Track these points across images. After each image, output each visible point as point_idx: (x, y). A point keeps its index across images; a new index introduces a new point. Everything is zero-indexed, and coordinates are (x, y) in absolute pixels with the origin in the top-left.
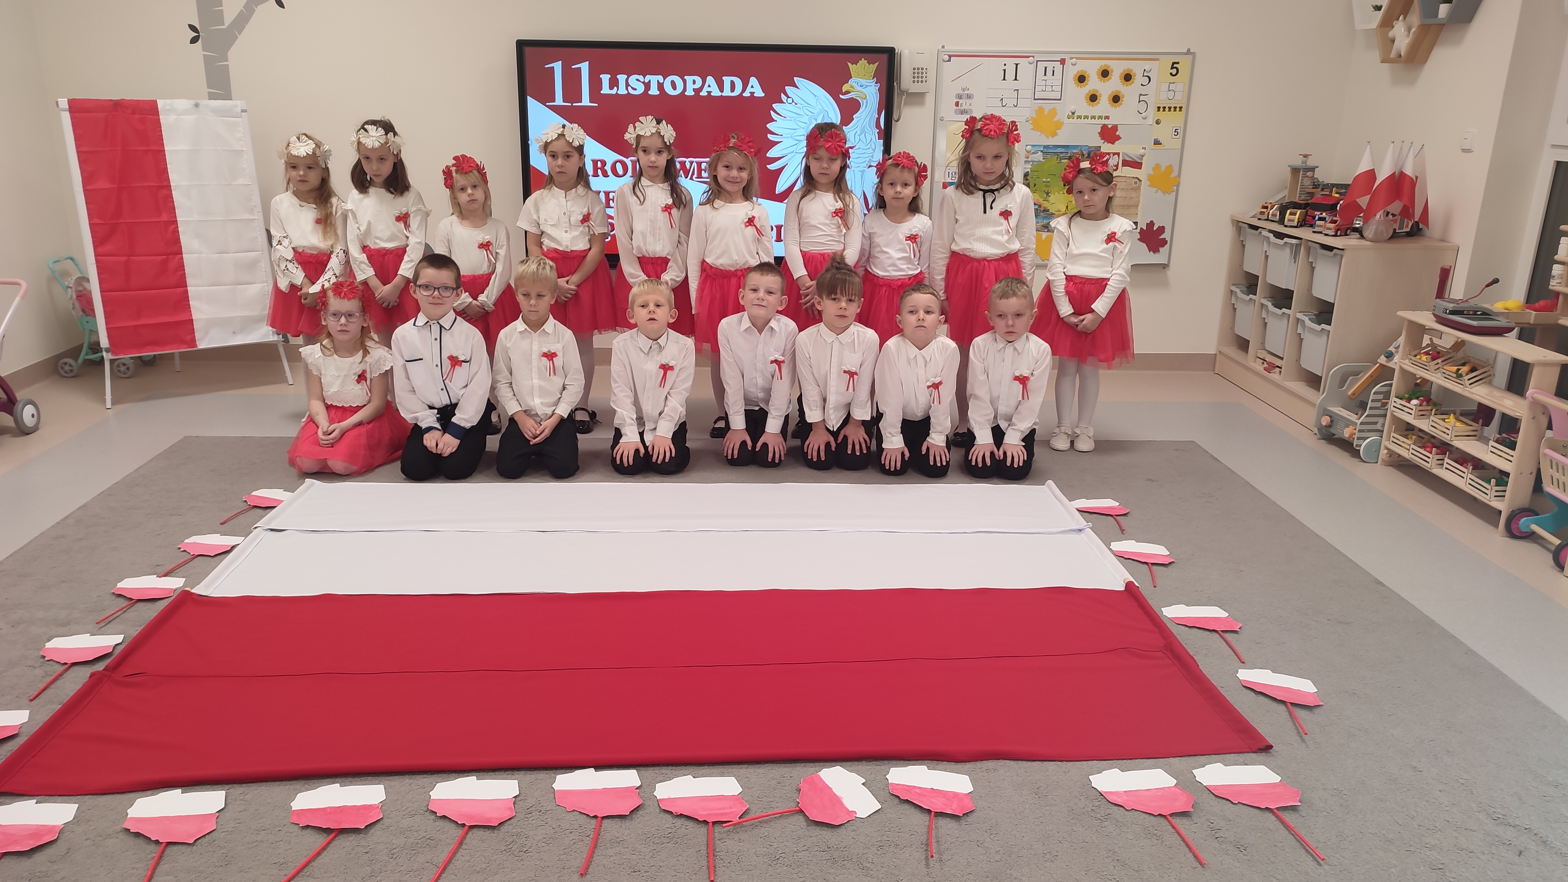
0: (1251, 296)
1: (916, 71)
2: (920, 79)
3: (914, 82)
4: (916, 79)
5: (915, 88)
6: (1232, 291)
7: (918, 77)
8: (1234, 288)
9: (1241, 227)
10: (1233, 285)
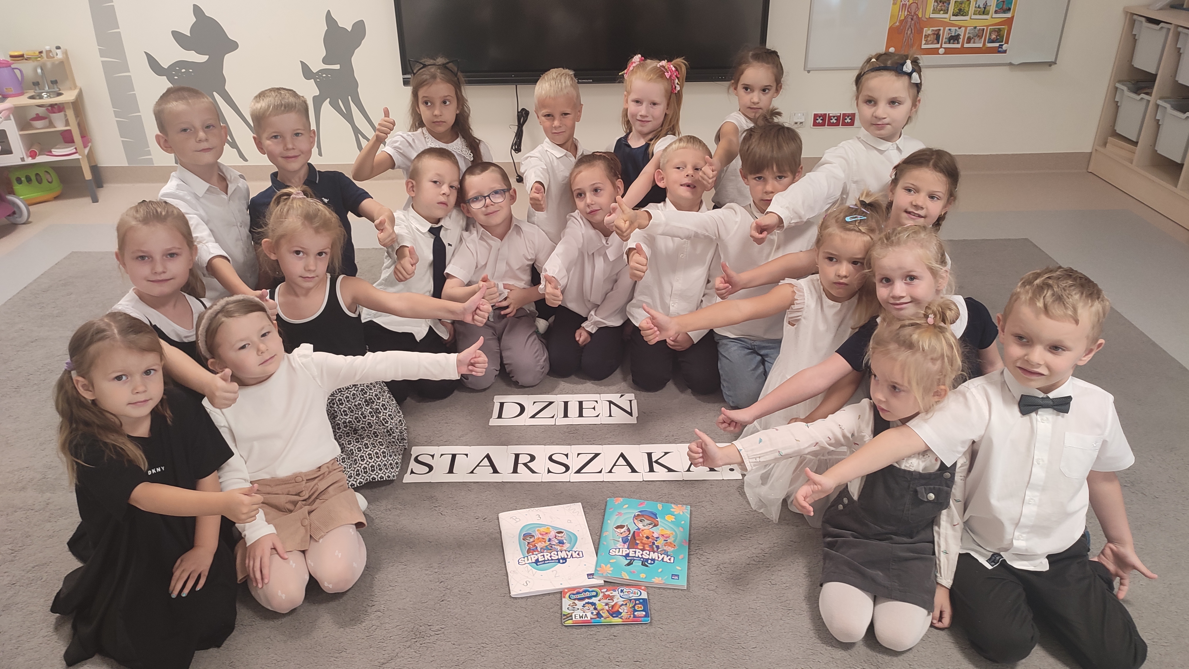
0: (1143, 96)
6: (1116, 89)
8: (1118, 85)
9: (1135, 21)
10: (1119, 82)
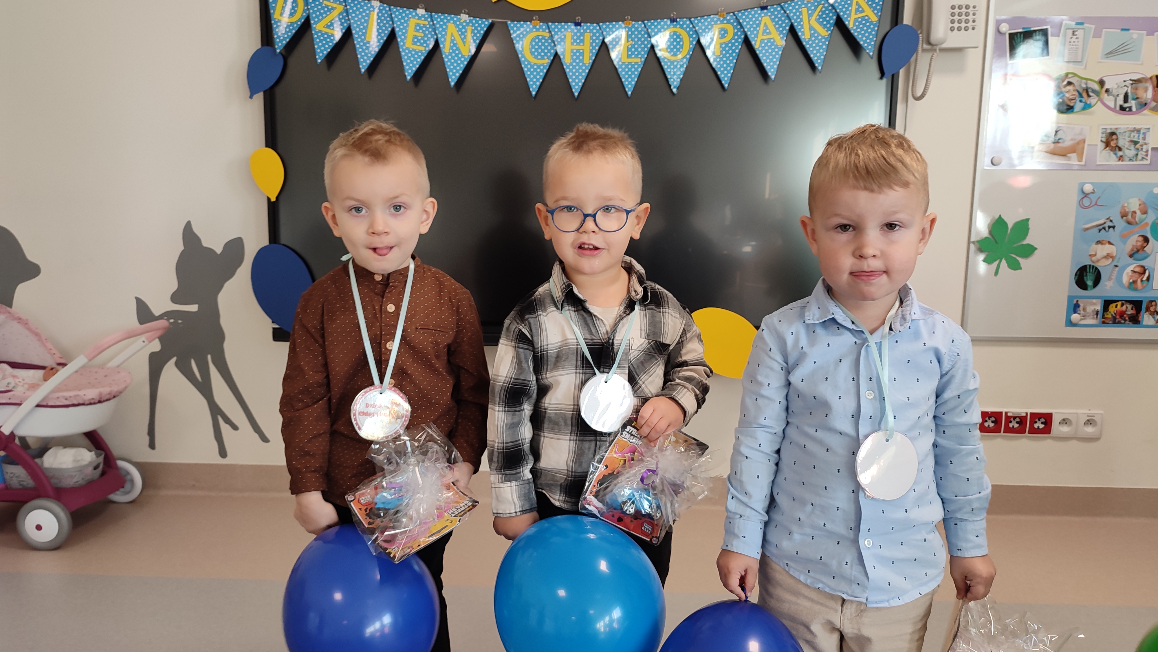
1: (957, 11)
2: (963, 25)
3: (952, 29)
4: (956, 25)
5: (954, 40)
7: (960, 22)
